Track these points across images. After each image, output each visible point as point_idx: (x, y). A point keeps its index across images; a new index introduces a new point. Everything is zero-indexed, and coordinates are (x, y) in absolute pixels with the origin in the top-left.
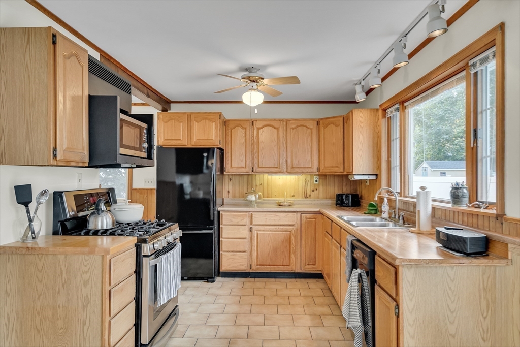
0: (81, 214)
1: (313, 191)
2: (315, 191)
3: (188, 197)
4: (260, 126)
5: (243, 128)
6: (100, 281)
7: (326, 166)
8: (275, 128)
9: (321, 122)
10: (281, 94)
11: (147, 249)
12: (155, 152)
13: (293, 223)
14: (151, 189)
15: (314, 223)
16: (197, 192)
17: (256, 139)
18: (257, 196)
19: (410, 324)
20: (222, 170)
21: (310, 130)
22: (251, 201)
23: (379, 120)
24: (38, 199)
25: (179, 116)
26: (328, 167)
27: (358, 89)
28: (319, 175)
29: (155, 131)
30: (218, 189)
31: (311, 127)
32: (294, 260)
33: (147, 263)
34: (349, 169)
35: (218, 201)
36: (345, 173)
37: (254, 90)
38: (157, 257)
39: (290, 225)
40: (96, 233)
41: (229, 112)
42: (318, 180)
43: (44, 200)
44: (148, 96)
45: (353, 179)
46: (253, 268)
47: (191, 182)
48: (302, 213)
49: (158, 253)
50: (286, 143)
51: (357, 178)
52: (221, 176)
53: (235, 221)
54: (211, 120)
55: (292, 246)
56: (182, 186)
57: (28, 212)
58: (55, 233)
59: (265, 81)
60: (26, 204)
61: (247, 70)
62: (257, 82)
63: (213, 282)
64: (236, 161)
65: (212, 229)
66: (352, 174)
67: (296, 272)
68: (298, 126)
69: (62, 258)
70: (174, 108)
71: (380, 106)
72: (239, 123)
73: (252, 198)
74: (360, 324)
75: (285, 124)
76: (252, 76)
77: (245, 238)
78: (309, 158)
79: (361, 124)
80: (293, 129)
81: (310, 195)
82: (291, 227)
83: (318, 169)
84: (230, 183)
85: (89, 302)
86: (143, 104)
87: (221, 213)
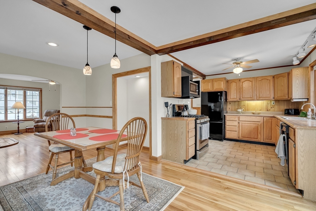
0: (179, 111)
1: (272, 108)
2: (273, 108)
3: (213, 111)
4: (243, 81)
5: (235, 83)
6: (185, 128)
7: (278, 96)
8: (250, 81)
9: (275, 77)
10: (252, 67)
11: (198, 121)
12: (200, 93)
13: (259, 121)
14: (199, 108)
15: (270, 122)
16: (216, 109)
17: (241, 87)
18: (242, 110)
19: (301, 151)
20: (226, 99)
21: (269, 81)
22: (239, 112)
23: (309, 72)
24: (170, 106)
25: (209, 80)
26: (279, 97)
27: (295, 59)
28: (275, 101)
29: (200, 86)
30: (225, 107)
31: (270, 79)
32: (260, 136)
33: (198, 126)
34: (290, 97)
35: (225, 112)
36: (289, 99)
37: (238, 67)
38: (201, 124)
39: (258, 122)
40: (184, 116)
41: (228, 77)
42: (274, 103)
43: (171, 106)
44: (198, 75)
45: (293, 101)
46: (240, 138)
47: (214, 106)
48: (264, 117)
49: (202, 123)
50: (256, 87)
51: (294, 100)
52: (226, 102)
53: (232, 119)
54: (221, 81)
55: (259, 131)
56: (210, 107)
57: (167, 109)
58: (173, 116)
59: (243, 63)
60: (167, 107)
61: (235, 60)
62: (239, 64)
63: (222, 141)
64: (233, 96)
65: (222, 121)
66: (291, 99)
67: (261, 142)
68: (262, 79)
69: (176, 121)
70: (207, 78)
71: (310, 65)
72: (233, 81)
73: (240, 110)
74: (283, 156)
75: (255, 79)
76: (237, 62)
77: (236, 126)
78: (268, 93)
79: (297, 75)
80: (260, 81)
81: (270, 110)
82: (258, 123)
83: (274, 98)
84: (230, 105)
85: (183, 133)
86: (196, 78)
87: (226, 116)
